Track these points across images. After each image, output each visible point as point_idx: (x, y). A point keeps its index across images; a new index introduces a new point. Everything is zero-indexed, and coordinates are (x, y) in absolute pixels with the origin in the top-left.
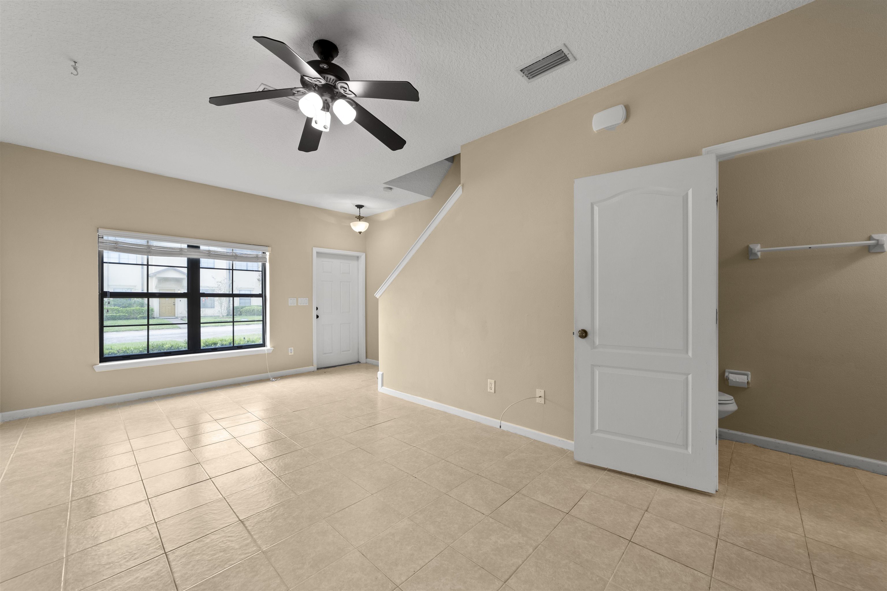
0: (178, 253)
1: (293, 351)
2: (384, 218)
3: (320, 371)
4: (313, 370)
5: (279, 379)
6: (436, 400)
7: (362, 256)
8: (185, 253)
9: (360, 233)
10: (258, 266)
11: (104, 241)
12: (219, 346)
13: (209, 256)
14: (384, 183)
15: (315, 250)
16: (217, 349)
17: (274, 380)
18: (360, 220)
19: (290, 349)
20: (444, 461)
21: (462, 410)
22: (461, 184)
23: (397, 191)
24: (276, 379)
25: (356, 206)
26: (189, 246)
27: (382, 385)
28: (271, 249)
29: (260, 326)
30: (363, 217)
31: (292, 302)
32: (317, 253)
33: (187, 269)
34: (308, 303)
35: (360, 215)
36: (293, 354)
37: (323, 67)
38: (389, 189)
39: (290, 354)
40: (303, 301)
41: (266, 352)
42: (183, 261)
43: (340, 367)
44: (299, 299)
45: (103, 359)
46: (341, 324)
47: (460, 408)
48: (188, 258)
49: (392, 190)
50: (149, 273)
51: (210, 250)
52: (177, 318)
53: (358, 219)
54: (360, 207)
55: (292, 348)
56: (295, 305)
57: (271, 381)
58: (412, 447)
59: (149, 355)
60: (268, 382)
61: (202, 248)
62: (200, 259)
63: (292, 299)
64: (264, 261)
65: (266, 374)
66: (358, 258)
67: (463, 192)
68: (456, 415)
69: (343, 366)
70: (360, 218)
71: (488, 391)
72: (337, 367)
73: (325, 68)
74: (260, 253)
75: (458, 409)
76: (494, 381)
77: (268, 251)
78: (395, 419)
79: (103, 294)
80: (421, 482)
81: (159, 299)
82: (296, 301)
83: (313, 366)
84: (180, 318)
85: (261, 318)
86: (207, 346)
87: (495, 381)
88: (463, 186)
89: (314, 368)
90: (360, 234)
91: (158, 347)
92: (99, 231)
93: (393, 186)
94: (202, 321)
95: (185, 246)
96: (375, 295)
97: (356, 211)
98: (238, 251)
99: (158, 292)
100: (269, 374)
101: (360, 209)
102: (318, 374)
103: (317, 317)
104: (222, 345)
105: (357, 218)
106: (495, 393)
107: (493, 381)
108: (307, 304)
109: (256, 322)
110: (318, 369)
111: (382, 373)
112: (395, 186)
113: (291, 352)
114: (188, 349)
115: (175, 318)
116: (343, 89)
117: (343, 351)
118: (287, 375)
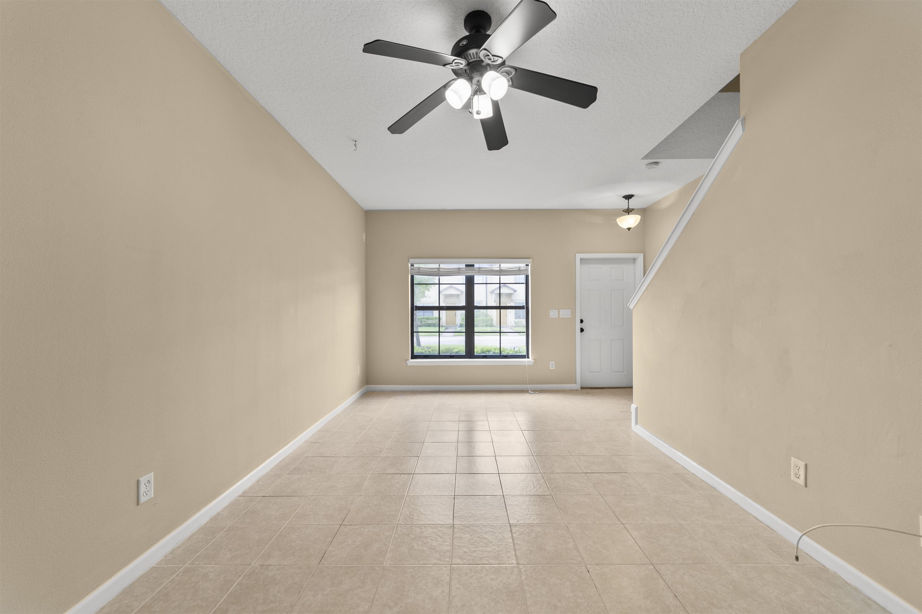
0: (457, 272)
1: (554, 365)
2: (665, 205)
3: (584, 390)
4: (576, 389)
5: (537, 393)
6: (701, 464)
7: (639, 258)
8: (461, 272)
9: (629, 229)
10: (522, 279)
11: (414, 268)
12: (491, 354)
13: (479, 272)
14: (643, 159)
15: (579, 256)
16: (486, 357)
17: (532, 393)
18: (629, 213)
19: (551, 363)
20: (652, 567)
21: (742, 496)
22: (741, 118)
23: (667, 164)
24: (534, 392)
25: (624, 197)
26: (467, 266)
27: (636, 423)
28: (531, 261)
29: (524, 337)
30: (633, 209)
31: (553, 314)
32: (581, 259)
33: (465, 285)
34: (570, 315)
35: (628, 208)
36: (554, 368)
37: (463, 44)
38: (654, 164)
39: (551, 368)
40: (565, 313)
41: (527, 364)
42: (462, 279)
43: (610, 389)
44: (561, 310)
45: (414, 357)
46: (612, 340)
47: (740, 491)
48: (466, 276)
49: (659, 165)
50: (440, 290)
51: (480, 267)
52: (508, 327)
53: (626, 212)
54: (628, 197)
55: (554, 363)
56: (557, 317)
57: (529, 393)
58: (618, 523)
59: (439, 357)
60: (526, 394)
61: (476, 266)
62: (474, 276)
63: (554, 311)
64: (526, 273)
65: (526, 385)
66: (634, 260)
67: (743, 131)
68: (731, 500)
69: (613, 389)
70: (629, 211)
71: (792, 479)
72: (606, 389)
73: (464, 44)
74: (522, 266)
75: (736, 491)
76: (804, 463)
77: (529, 263)
78: (625, 474)
79: (414, 308)
80: (590, 583)
81: (445, 311)
82: (557, 313)
83: (576, 384)
84: (510, 327)
85: (525, 330)
86: (483, 352)
87: (806, 465)
88: (744, 121)
89: (577, 386)
90: (629, 231)
91: (448, 350)
92: (410, 260)
93: (658, 158)
94: (476, 330)
95: (463, 266)
96: (628, 305)
97: (624, 204)
98: (505, 266)
99: (445, 306)
100: (528, 386)
101: (628, 200)
102: (582, 394)
103: (582, 330)
104: (494, 353)
105: (624, 212)
106: (806, 486)
107: (802, 465)
108: (570, 317)
109: (522, 333)
110: (582, 388)
111: (636, 407)
112: (662, 158)
113: (552, 366)
114: (466, 354)
115: (506, 326)
116: (487, 58)
117: (614, 372)
118: (547, 390)
